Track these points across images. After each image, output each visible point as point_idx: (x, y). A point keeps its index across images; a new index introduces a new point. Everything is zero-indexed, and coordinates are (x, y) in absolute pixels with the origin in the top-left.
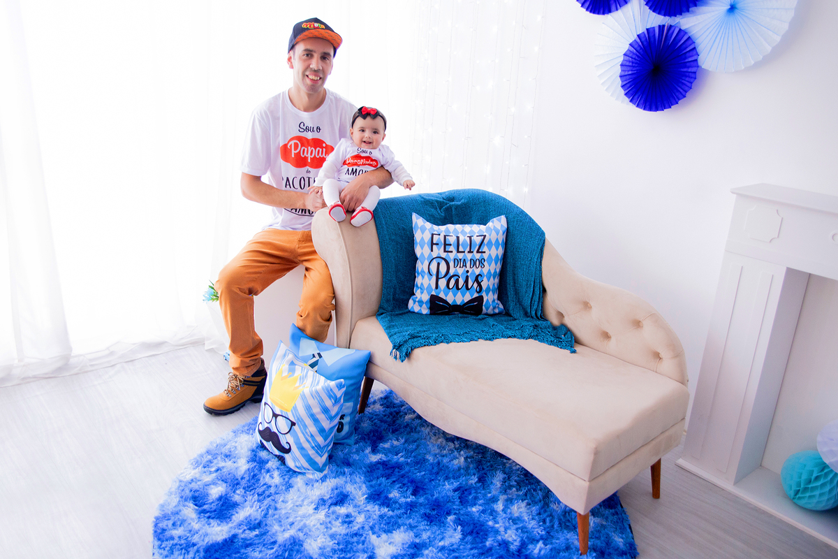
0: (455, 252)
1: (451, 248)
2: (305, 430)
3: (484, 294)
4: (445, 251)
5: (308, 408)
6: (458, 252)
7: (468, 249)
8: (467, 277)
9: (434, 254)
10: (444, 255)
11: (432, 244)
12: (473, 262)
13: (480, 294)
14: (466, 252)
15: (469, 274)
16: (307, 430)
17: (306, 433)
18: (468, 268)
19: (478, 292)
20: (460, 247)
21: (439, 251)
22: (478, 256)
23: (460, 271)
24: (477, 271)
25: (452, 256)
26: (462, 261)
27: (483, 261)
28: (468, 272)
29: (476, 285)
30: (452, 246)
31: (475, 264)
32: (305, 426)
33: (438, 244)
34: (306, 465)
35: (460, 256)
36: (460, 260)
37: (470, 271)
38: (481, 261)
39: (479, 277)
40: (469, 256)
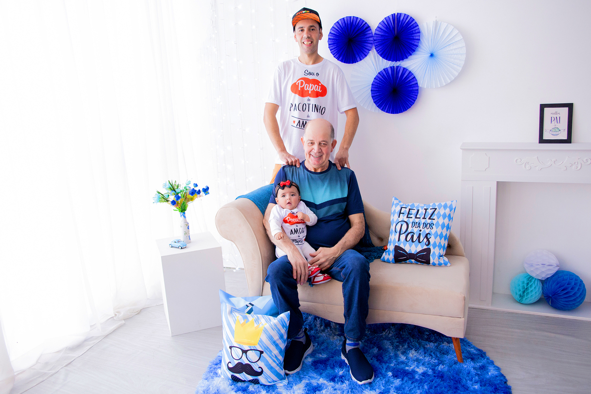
0: (414, 218)
1: (412, 216)
2: (271, 354)
3: (431, 247)
4: (407, 217)
5: (271, 338)
6: (416, 218)
7: (423, 217)
8: (420, 234)
9: (400, 219)
10: (406, 220)
11: (400, 213)
12: (425, 225)
13: (428, 247)
14: (421, 218)
15: (421, 232)
16: (273, 354)
17: (272, 355)
18: (421, 228)
19: (427, 245)
20: (418, 215)
21: (403, 217)
22: (429, 221)
23: (416, 230)
24: (427, 231)
25: (411, 220)
26: (418, 224)
27: (432, 225)
29: (425, 240)
31: (426, 226)
32: (271, 351)
34: (275, 378)
35: (417, 220)
37: (422, 230)
38: (431, 225)
39: (429, 235)
40: (423, 221)
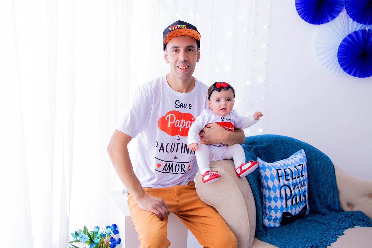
0: (291, 179)
1: (289, 177)
4: (287, 180)
6: (293, 179)
7: (297, 176)
9: (282, 184)
10: (286, 183)
11: (279, 177)
14: (296, 178)
18: (299, 188)
19: (305, 203)
20: (293, 175)
21: (283, 181)
22: (302, 179)
25: (290, 182)
26: (296, 184)
28: (300, 191)
30: (289, 176)
31: (302, 184)
33: (281, 176)
35: (294, 181)
36: (295, 183)
38: (304, 182)
40: (298, 180)
